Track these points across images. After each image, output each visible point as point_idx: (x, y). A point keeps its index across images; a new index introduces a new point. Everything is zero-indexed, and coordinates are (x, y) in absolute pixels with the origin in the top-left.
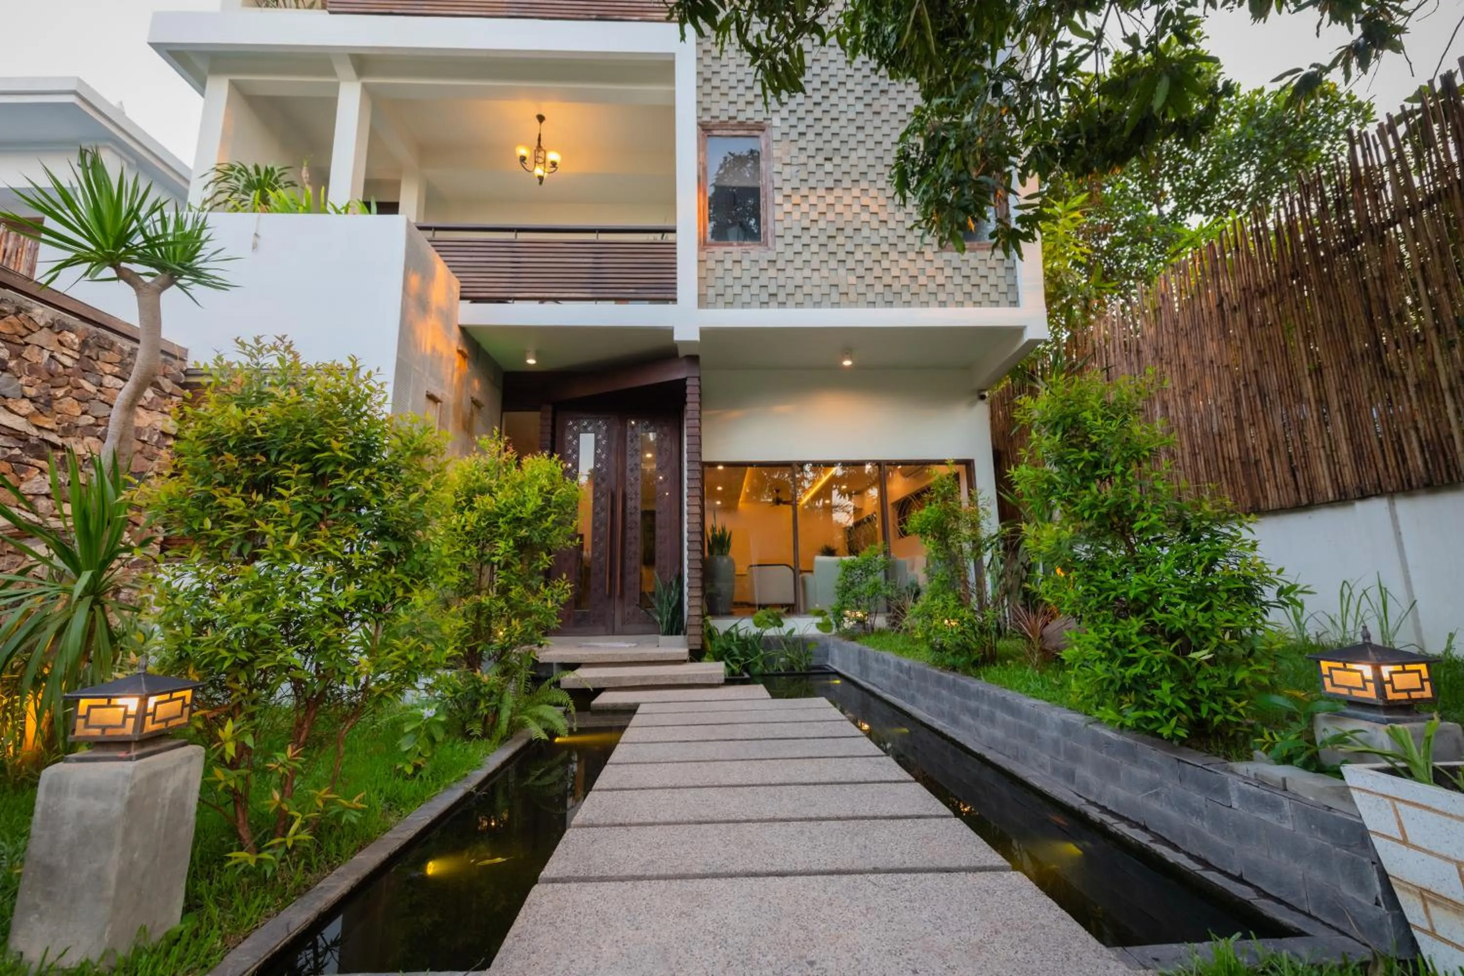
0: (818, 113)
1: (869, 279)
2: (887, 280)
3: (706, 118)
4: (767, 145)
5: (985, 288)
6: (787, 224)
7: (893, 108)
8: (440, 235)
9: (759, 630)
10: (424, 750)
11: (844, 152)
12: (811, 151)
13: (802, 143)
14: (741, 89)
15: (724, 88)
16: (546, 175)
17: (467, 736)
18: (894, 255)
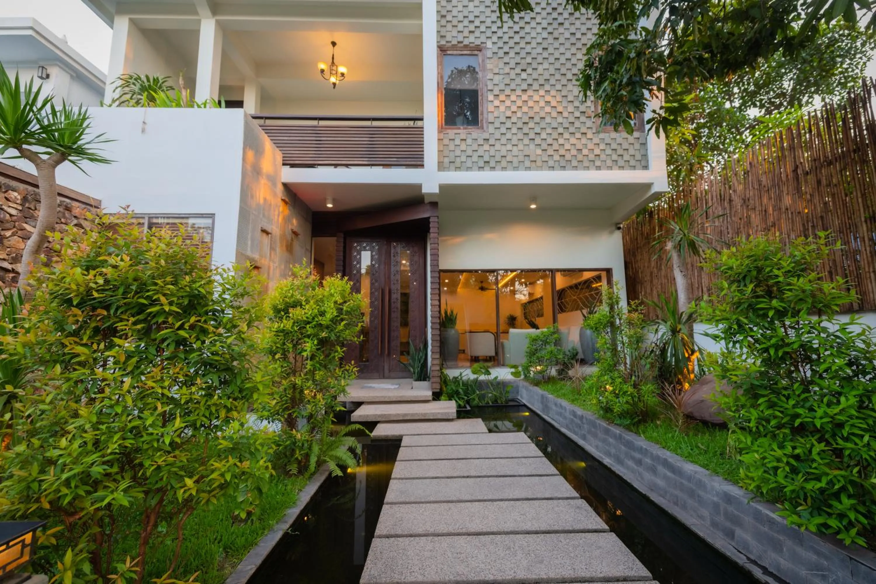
0: (517, 39)
1: (550, 152)
2: (562, 152)
3: (443, 42)
4: (483, 61)
5: (626, 157)
6: (496, 114)
7: (567, 35)
8: (269, 122)
9: (475, 376)
10: (254, 500)
11: (534, 65)
12: (512, 65)
13: (506, 59)
14: (466, 23)
15: (455, 23)
16: (337, 82)
17: (287, 474)
18: (566, 135)
